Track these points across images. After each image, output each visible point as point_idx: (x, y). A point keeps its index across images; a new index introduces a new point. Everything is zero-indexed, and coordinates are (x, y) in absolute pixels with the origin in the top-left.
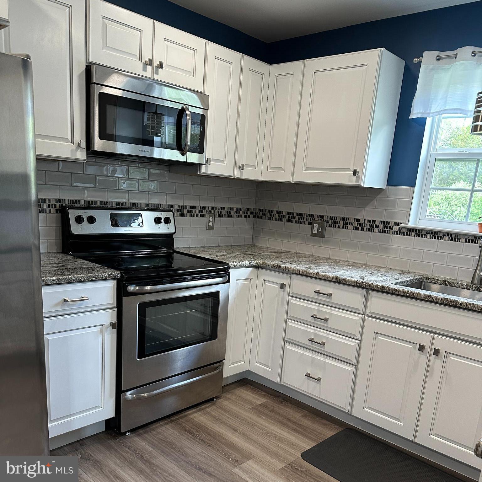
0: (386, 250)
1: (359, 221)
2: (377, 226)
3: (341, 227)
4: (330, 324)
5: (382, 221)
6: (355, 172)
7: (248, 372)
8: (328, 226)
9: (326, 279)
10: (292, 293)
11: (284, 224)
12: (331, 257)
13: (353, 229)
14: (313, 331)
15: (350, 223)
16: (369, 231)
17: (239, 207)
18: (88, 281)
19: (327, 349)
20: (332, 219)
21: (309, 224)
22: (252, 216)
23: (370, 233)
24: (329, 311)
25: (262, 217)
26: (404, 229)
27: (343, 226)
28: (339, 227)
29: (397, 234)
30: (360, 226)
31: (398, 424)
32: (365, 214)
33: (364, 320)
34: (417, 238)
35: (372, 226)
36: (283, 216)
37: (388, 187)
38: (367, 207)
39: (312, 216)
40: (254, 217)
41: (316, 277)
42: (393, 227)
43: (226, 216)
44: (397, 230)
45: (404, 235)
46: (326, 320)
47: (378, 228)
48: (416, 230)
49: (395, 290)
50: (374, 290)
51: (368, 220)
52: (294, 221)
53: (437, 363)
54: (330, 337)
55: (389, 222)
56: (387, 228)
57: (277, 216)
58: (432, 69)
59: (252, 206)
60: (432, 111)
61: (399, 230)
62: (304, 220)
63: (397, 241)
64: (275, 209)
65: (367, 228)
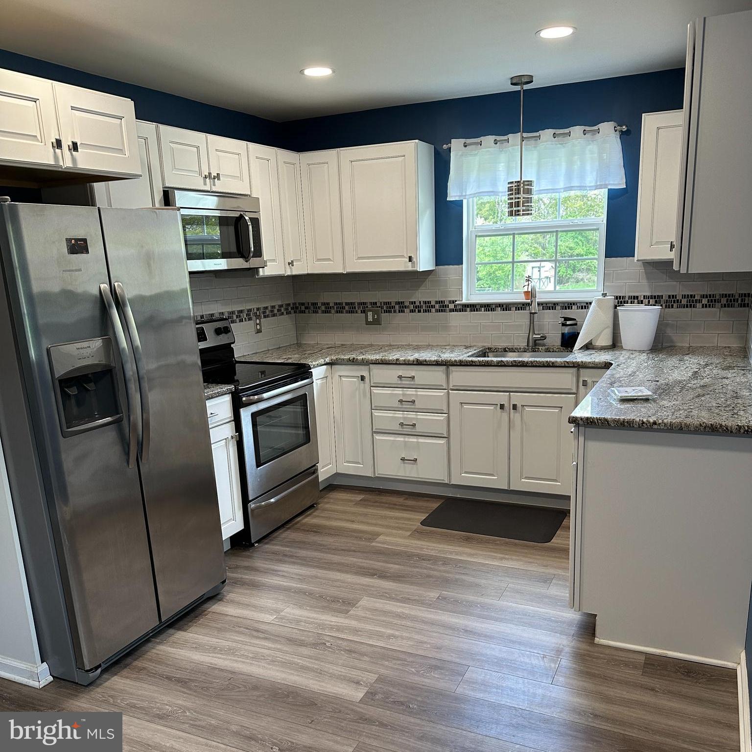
0: (446, 328)
1: (415, 304)
2: (433, 307)
3: (397, 311)
4: (418, 405)
5: (437, 301)
6: (410, 259)
7: (337, 475)
8: (383, 312)
9: (407, 363)
10: (374, 383)
11: (334, 316)
12: (392, 344)
13: (410, 312)
14: (401, 416)
15: (405, 306)
16: (426, 312)
17: (280, 303)
18: (215, 397)
19: (419, 429)
20: (386, 304)
21: (362, 312)
22: (292, 311)
23: (427, 314)
24: (414, 393)
25: (304, 311)
26: (459, 306)
27: (399, 310)
28: (395, 312)
29: (453, 311)
30: (417, 308)
31: (493, 479)
32: (420, 296)
33: (448, 393)
34: (473, 312)
35: (427, 307)
36: (331, 307)
37: (437, 267)
38: (421, 288)
39: (364, 303)
40: (295, 312)
41: (397, 363)
42: (448, 305)
43: (270, 316)
44: (453, 307)
45: (460, 311)
46: (413, 402)
47: (434, 308)
48: (471, 305)
49: (472, 361)
50: (453, 365)
51: (423, 302)
52: (344, 311)
53: (516, 416)
54: (419, 417)
55: (444, 301)
56: (443, 307)
57: (323, 308)
58: (462, 155)
59: (291, 301)
60: (468, 193)
61: (455, 307)
62: (355, 309)
63: (456, 318)
64: (320, 301)
65: (423, 310)
